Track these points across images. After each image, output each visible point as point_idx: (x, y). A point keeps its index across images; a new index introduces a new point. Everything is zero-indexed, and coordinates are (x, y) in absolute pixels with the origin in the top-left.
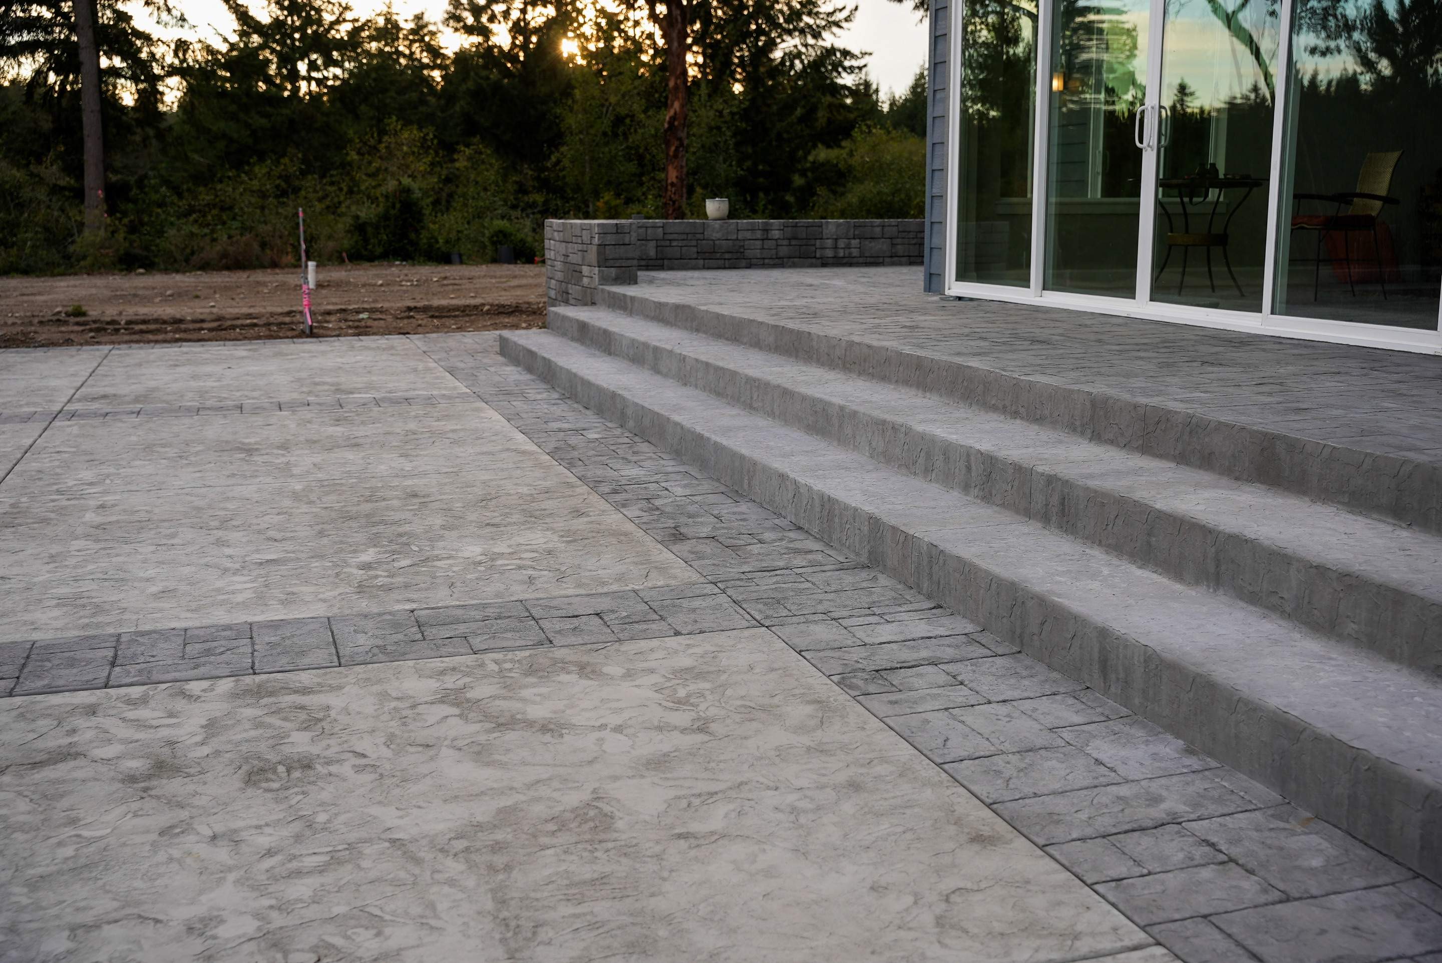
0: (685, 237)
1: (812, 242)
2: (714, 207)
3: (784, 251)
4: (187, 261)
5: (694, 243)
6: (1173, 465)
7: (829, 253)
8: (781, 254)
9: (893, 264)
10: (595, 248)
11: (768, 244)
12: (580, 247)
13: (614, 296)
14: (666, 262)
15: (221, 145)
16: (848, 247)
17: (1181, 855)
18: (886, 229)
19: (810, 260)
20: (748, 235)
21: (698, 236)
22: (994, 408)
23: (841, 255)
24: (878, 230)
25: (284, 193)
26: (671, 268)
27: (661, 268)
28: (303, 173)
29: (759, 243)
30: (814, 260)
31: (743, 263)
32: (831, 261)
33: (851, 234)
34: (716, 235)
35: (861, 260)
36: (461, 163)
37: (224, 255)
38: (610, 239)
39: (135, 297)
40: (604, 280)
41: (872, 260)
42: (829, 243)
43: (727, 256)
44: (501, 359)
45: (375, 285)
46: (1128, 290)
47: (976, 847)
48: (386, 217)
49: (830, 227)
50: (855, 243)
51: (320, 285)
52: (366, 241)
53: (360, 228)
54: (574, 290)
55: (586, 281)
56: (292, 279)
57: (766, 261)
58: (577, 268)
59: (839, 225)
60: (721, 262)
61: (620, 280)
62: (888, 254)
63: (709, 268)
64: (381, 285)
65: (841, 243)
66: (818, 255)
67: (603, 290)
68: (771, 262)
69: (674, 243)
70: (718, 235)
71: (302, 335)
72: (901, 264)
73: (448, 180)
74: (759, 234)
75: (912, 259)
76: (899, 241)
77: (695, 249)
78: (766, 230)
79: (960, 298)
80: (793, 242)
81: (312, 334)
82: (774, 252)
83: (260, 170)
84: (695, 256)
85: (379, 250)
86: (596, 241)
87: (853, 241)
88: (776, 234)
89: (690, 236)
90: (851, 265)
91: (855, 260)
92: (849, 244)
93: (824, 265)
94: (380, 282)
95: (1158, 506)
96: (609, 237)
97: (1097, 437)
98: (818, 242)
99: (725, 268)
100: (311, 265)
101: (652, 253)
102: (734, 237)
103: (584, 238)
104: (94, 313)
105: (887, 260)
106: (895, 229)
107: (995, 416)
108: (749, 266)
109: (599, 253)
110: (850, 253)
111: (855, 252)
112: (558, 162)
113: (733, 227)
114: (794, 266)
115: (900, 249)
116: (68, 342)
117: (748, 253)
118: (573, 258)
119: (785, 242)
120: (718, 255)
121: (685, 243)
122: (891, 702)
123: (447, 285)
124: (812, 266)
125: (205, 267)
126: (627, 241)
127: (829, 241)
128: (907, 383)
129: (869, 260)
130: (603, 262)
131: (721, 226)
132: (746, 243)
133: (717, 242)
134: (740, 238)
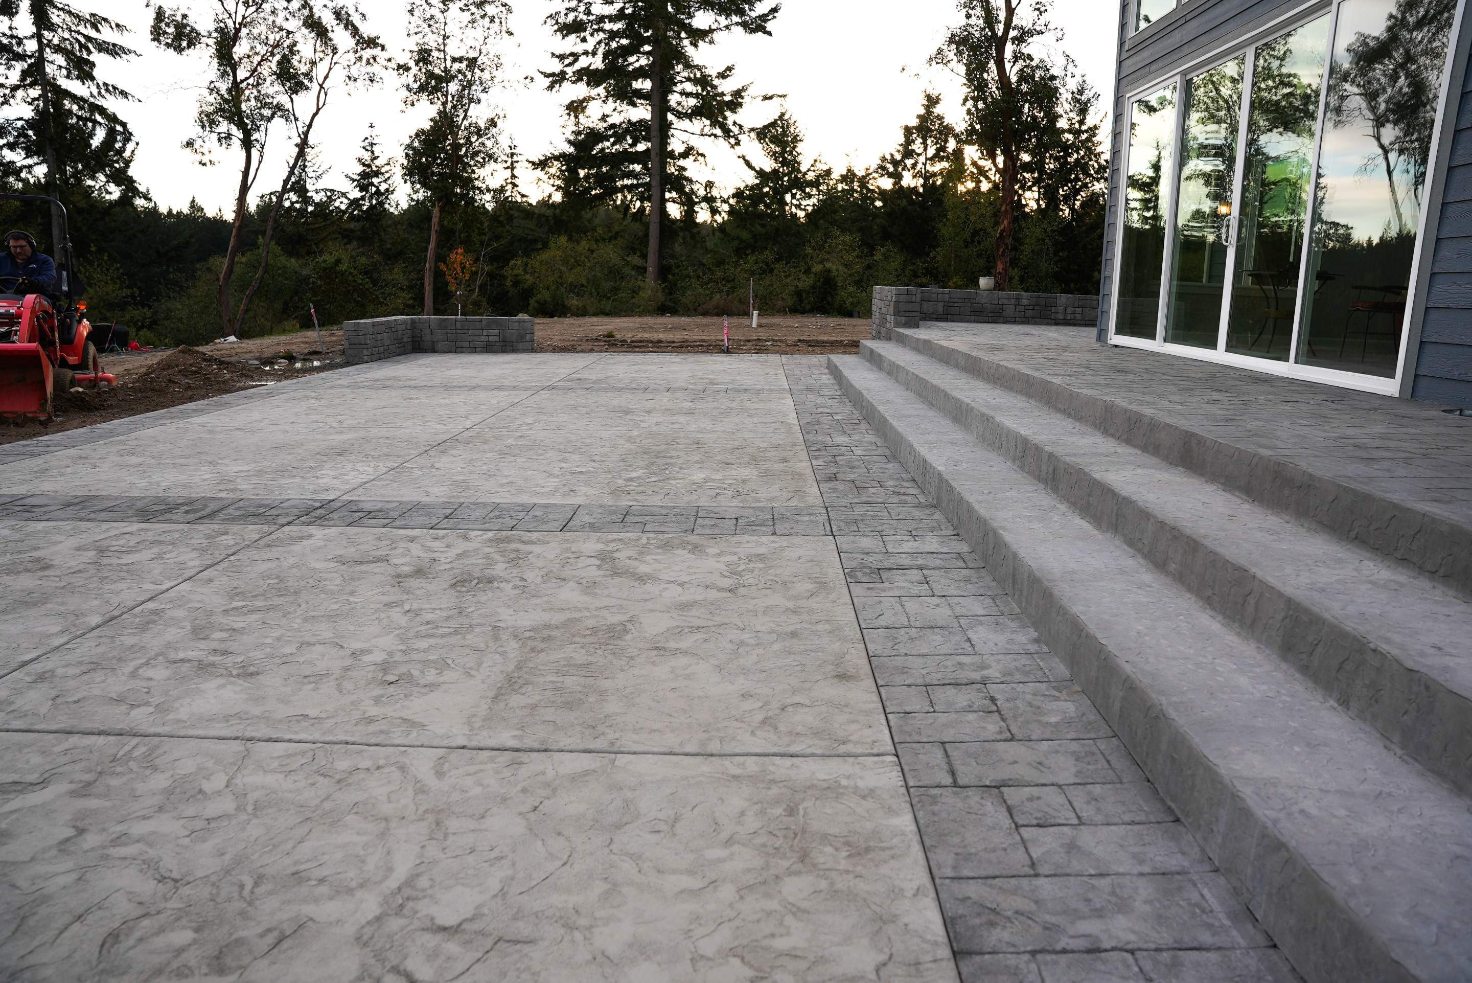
0: (963, 301)
1: (1050, 309)
2: (984, 282)
3: (1029, 313)
4: (695, 310)
5: (969, 305)
6: (1139, 452)
7: (1061, 316)
8: (1027, 315)
10: (893, 304)
11: (1019, 308)
12: (887, 304)
13: (899, 334)
14: (950, 316)
15: (736, 243)
16: (1074, 312)
17: (965, 703)
19: (1047, 320)
20: (1006, 302)
21: (973, 301)
22: (1058, 410)
23: (1069, 317)
25: (764, 272)
26: (952, 321)
27: (946, 320)
28: (778, 260)
29: (1013, 307)
30: (1049, 321)
31: (1001, 320)
32: (1061, 321)
33: (1076, 304)
34: (984, 301)
35: (1082, 322)
36: (878, 257)
37: (716, 307)
38: (902, 298)
39: (651, 329)
40: (898, 324)
42: (1061, 309)
43: (991, 315)
44: (826, 371)
46: (1212, 344)
47: (836, 680)
48: (814, 287)
49: (1062, 299)
50: (1079, 310)
51: (760, 326)
52: (801, 301)
53: (799, 293)
54: (883, 330)
55: (888, 325)
56: (744, 321)
57: (1017, 319)
58: (885, 317)
59: (1068, 298)
60: (986, 318)
61: (907, 325)
63: (978, 322)
65: (1069, 310)
66: (1053, 317)
67: (894, 331)
68: (1020, 320)
69: (956, 305)
70: (987, 301)
71: (722, 351)
73: (869, 267)
74: (1013, 301)
77: (969, 309)
78: (1018, 299)
79: (1116, 346)
80: (1037, 308)
81: (728, 351)
82: (1023, 313)
83: (752, 258)
84: (969, 313)
85: (808, 307)
86: (894, 300)
87: (1077, 309)
88: (1025, 302)
89: (967, 301)
90: (1075, 325)
91: (1078, 321)
92: (1075, 310)
93: (1056, 324)
94: (796, 326)
95: (1097, 476)
97: (1106, 432)
98: (1053, 309)
99: (989, 322)
100: (755, 313)
101: (941, 310)
102: (997, 302)
103: (889, 298)
104: (619, 336)
107: (1059, 416)
108: (1005, 322)
109: (895, 308)
110: (1075, 317)
111: (1078, 317)
112: (935, 257)
113: (996, 296)
114: (1036, 323)
116: (592, 350)
117: (1005, 313)
118: (884, 311)
119: (1031, 307)
120: (985, 314)
121: (963, 305)
122: (869, 589)
123: (837, 329)
124: (1048, 324)
125: (705, 314)
128: (1020, 392)
129: (1088, 322)
130: (897, 313)
131: (989, 295)
132: (1004, 307)
133: (985, 305)
134: (1000, 303)
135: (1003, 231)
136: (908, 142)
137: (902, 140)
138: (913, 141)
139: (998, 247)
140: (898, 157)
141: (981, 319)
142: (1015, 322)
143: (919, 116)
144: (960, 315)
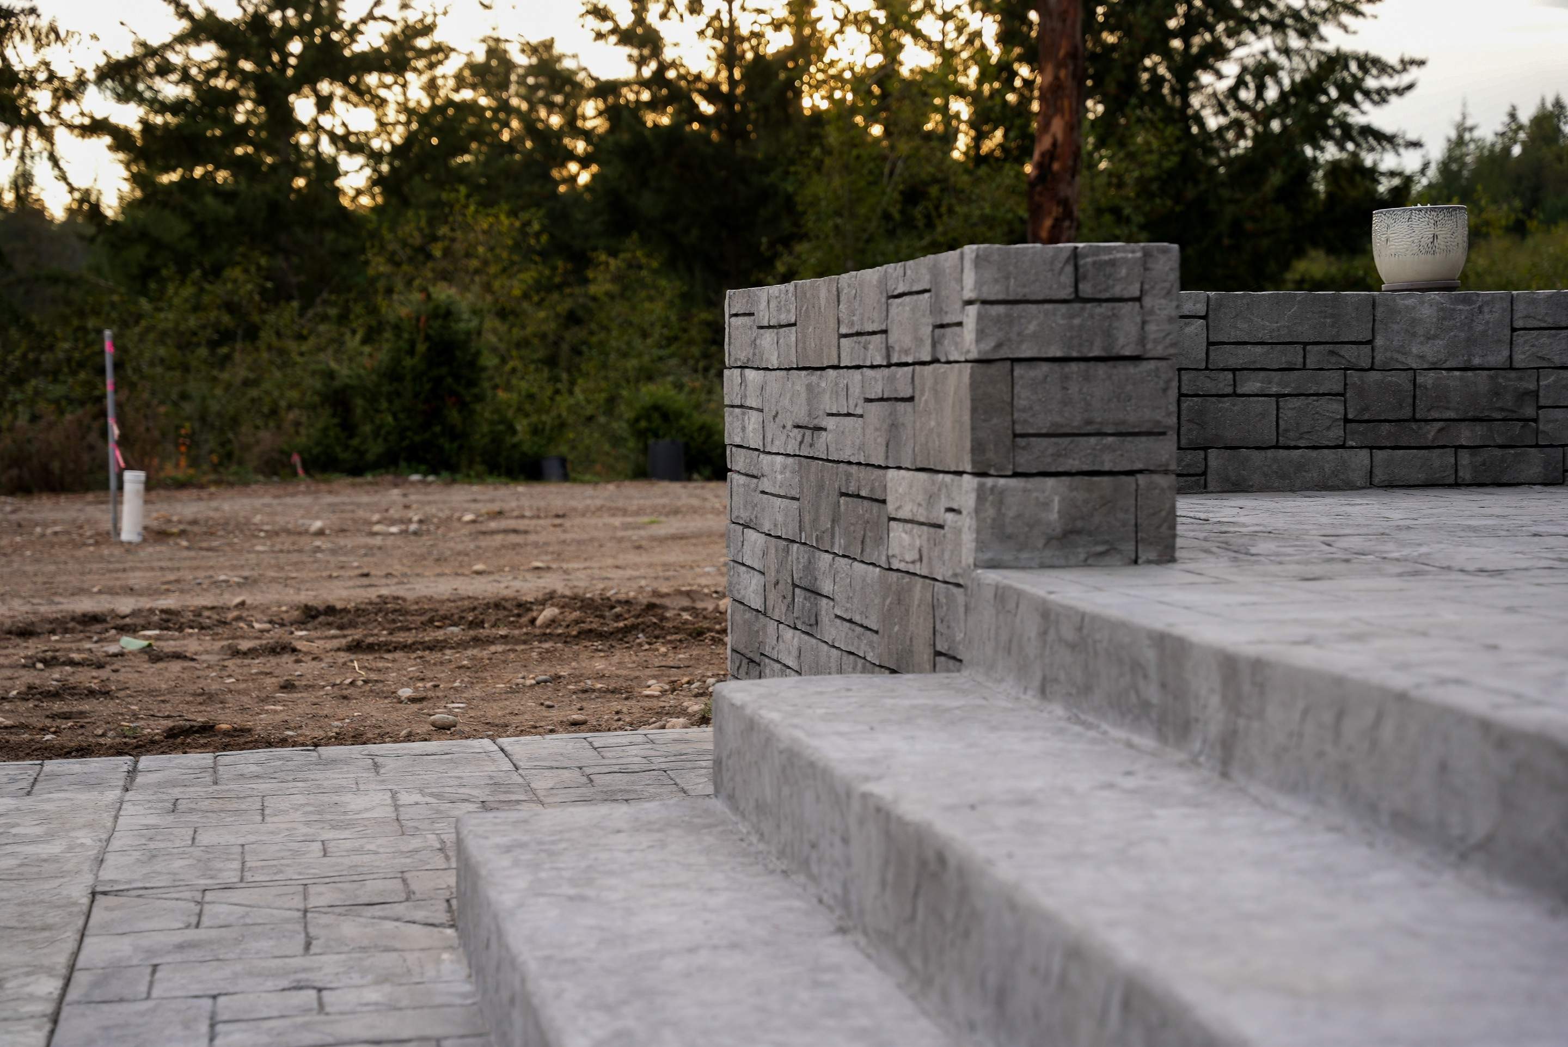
0: (1294, 356)
2: (1412, 235)
5: (1332, 382)
10: (957, 380)
12: (877, 383)
14: (1215, 459)
20: (1556, 348)
21: (1349, 353)
25: (226, 336)
26: (1236, 486)
31: (1535, 462)
36: (600, 285)
38: (1033, 332)
40: (1009, 542)
43: (1466, 434)
45: (304, 532)
48: (393, 374)
52: (348, 427)
55: (902, 543)
58: (863, 480)
60: (1440, 460)
61: (1083, 541)
63: (1391, 485)
64: (320, 533)
67: (1001, 595)
69: (1252, 384)
70: (1432, 351)
73: (573, 319)
77: (1335, 408)
84: (1336, 433)
85: (375, 449)
86: (967, 341)
89: (1315, 355)
94: (318, 524)
96: (1033, 319)
99: (1457, 484)
102: (1498, 357)
103: (900, 337)
108: (1557, 478)
109: (980, 406)
113: (1493, 316)
117: (1553, 424)
118: (846, 438)
120: (1431, 431)
121: (1292, 382)
123: (493, 533)
126: (1126, 341)
130: (1003, 448)
131: (1445, 314)
132: (1548, 380)
133: (1427, 379)
134: (1520, 359)
135: (1050, 155)
139: (1036, 212)
141: (1407, 462)
144: (1277, 447)
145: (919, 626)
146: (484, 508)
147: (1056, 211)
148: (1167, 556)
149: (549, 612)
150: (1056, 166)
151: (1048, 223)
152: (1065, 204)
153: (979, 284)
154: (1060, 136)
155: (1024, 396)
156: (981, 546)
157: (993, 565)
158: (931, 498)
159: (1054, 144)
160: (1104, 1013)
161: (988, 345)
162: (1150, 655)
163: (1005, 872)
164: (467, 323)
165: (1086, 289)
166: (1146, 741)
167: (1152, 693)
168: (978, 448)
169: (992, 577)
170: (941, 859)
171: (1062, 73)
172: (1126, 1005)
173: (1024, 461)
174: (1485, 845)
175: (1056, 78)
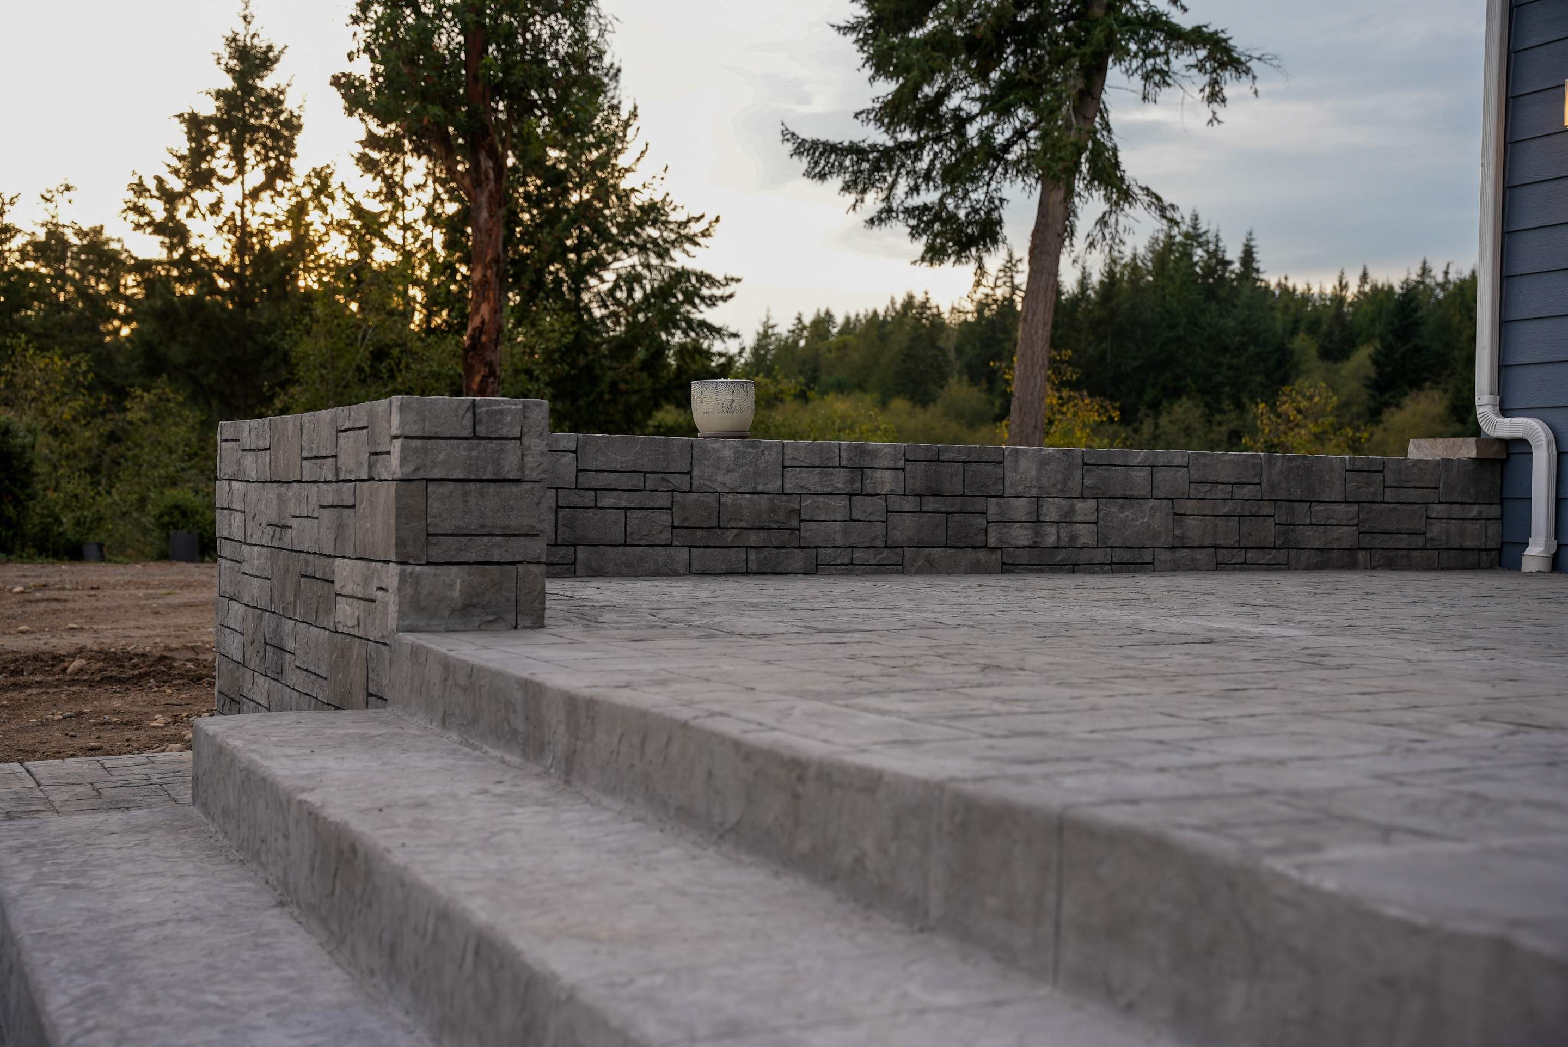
0: (637, 480)
1: (979, 505)
2: (717, 401)
3: (905, 527)
5: (663, 499)
7: (1021, 535)
8: (898, 536)
9: (1176, 568)
10: (386, 494)
11: (863, 506)
12: (329, 494)
14: (582, 553)
16: (1067, 520)
18: (1161, 474)
19: (970, 554)
20: (812, 480)
21: (676, 480)
23: (1051, 540)
24: (1140, 475)
26: (597, 573)
29: (839, 503)
30: (982, 555)
31: (798, 559)
32: (1024, 556)
33: (1075, 486)
34: (724, 480)
35: (1099, 556)
36: (136, 412)
38: (448, 460)
40: (422, 613)
41: (1126, 556)
42: (1021, 508)
43: (753, 538)
49: (1024, 464)
50: (1084, 508)
55: (345, 612)
57: (858, 554)
58: (317, 566)
59: (1044, 462)
60: (736, 556)
62: (1165, 540)
63: (703, 573)
65: (1051, 510)
66: (992, 542)
67: (415, 651)
68: (873, 558)
69: (608, 500)
70: (731, 480)
72: (1193, 568)
74: (839, 480)
75: (1223, 555)
76: (1190, 507)
77: (666, 518)
78: (859, 470)
80: (931, 504)
82: (879, 528)
84: (666, 536)
86: (394, 465)
87: (1079, 505)
88: (885, 480)
89: (652, 480)
90: (1074, 567)
91: (1084, 556)
92: (1072, 510)
93: (1008, 568)
96: (443, 451)
98: (993, 507)
99: (746, 573)
102: (774, 486)
103: (346, 461)
105: (1164, 555)
106: (1181, 473)
108: (813, 570)
109: (403, 513)
110: (1073, 538)
111: (1085, 535)
113: (771, 457)
114: (931, 569)
115: (1194, 528)
117: (810, 532)
118: (304, 535)
119: (910, 504)
120: (730, 536)
121: (635, 499)
123: (37, 601)
124: (976, 569)
126: (510, 468)
127: (1022, 502)
129: (1118, 555)
130: (419, 544)
131: (739, 455)
132: (807, 502)
133: (728, 499)
134: (789, 488)
135: (480, 330)
136: (199, 153)
137: (184, 146)
138: (211, 151)
139: (469, 370)
140: (177, 185)
141: (714, 557)
142: (850, 568)
143: (220, 94)
144: (625, 545)
145: (357, 674)
146: (31, 582)
147: (484, 370)
148: (538, 623)
149: (77, 663)
150: (484, 338)
151: (478, 378)
152: (490, 365)
153: (402, 424)
154: (487, 317)
155: (435, 506)
156: (402, 615)
157: (411, 630)
158: (366, 580)
159: (483, 323)
160: (463, 958)
161: (409, 468)
162: (518, 696)
163: (398, 857)
164: (22, 439)
165: (481, 430)
166: (514, 759)
167: (519, 724)
168: (400, 543)
169: (409, 638)
170: (354, 849)
171: (489, 273)
172: (477, 953)
173: (435, 553)
174: (736, 828)
175: (485, 276)
